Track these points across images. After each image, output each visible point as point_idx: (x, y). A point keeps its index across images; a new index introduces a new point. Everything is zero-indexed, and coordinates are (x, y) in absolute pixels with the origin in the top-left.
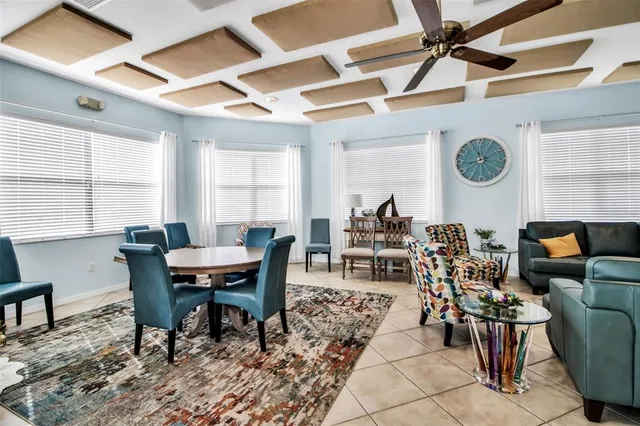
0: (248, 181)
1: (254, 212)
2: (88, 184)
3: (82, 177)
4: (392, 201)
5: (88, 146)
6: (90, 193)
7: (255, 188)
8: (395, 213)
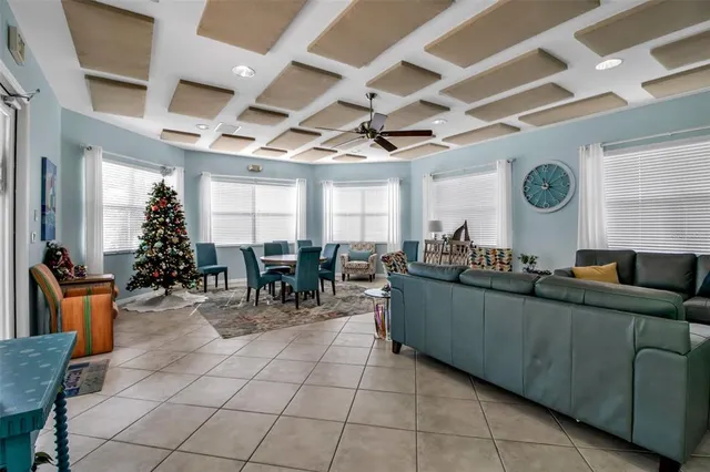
0: (358, 210)
1: (363, 235)
2: (254, 215)
3: (250, 211)
4: (465, 226)
5: (254, 193)
6: (254, 221)
7: (363, 215)
8: (467, 238)
